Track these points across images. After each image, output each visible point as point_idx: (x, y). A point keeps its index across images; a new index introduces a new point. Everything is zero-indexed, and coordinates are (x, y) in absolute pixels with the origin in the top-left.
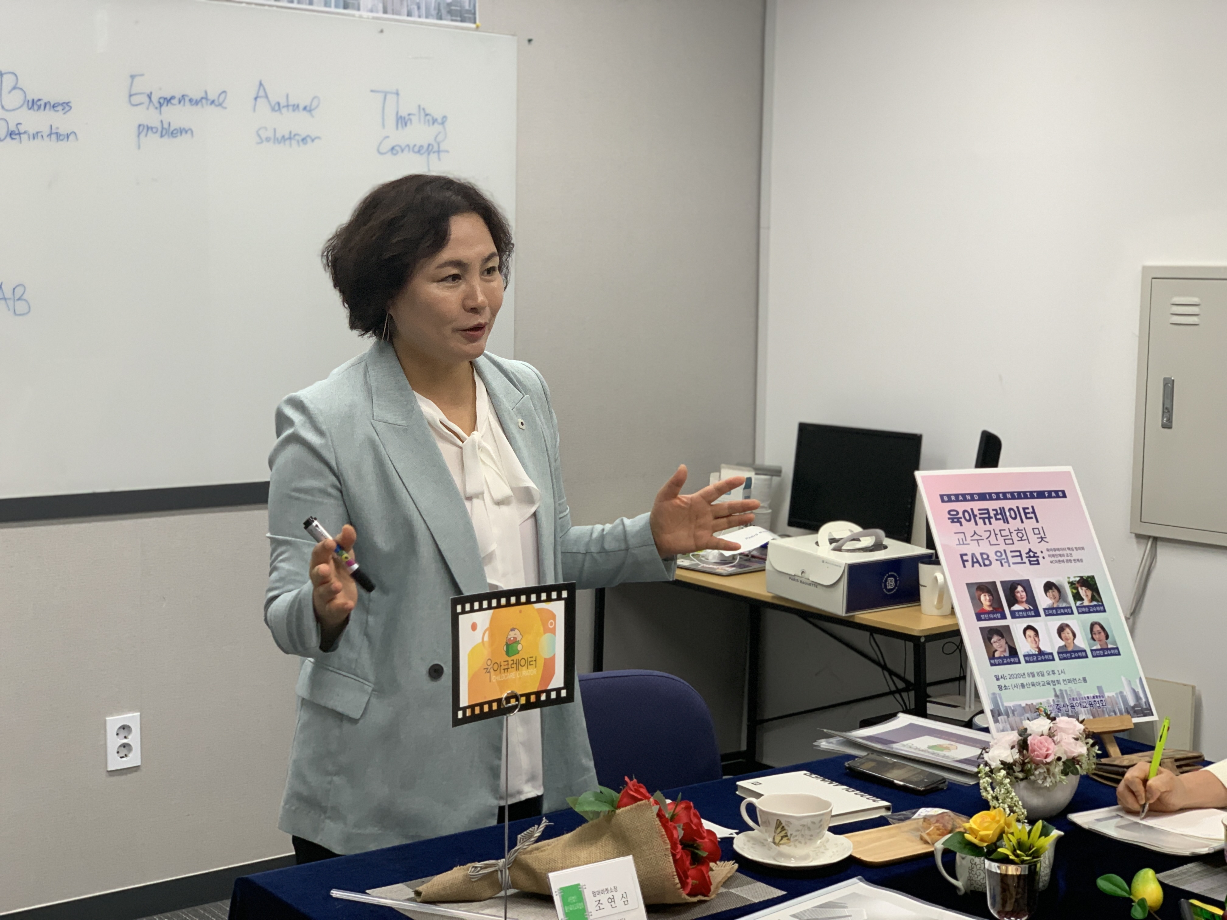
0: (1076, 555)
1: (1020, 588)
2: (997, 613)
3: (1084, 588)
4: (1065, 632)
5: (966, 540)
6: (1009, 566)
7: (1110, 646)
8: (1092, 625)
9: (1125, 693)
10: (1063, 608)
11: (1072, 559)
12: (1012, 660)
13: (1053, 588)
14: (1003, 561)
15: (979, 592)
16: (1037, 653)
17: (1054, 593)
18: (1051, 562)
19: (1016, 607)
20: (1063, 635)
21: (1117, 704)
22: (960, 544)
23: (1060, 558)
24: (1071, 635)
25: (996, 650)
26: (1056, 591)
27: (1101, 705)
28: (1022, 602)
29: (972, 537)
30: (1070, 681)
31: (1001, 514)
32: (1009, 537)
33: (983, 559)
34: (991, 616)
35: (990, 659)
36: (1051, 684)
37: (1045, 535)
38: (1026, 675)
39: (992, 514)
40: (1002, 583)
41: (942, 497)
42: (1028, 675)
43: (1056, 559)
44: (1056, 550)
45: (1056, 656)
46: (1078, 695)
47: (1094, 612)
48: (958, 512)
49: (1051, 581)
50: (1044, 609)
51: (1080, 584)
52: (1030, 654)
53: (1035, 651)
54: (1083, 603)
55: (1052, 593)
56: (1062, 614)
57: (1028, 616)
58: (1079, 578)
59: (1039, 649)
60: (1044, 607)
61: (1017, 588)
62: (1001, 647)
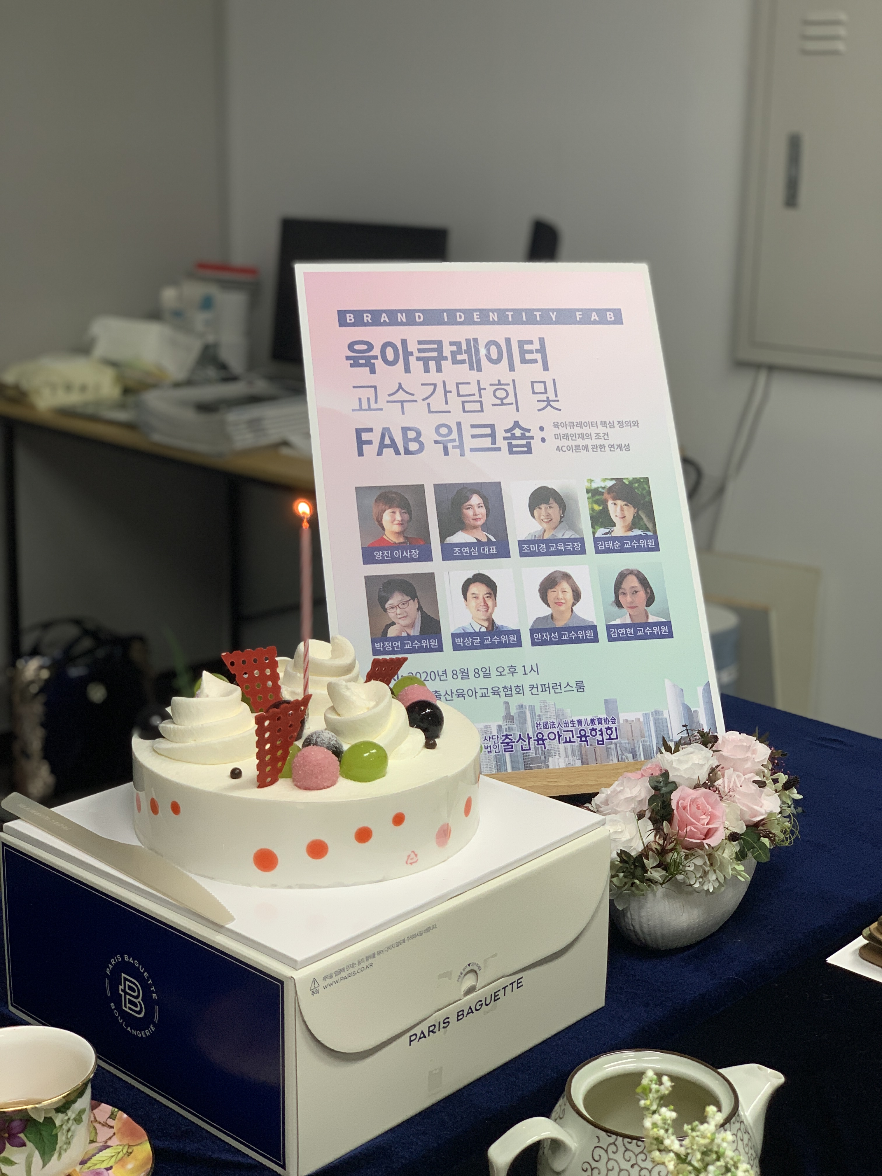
1: (475, 500)
2: (411, 548)
3: (619, 502)
4: (558, 588)
5: (376, 402)
6: (462, 455)
7: (652, 619)
8: (622, 577)
9: (666, 715)
10: (565, 541)
11: (606, 442)
12: (425, 643)
13: (551, 501)
14: (450, 446)
15: (382, 506)
16: (483, 630)
17: (550, 511)
18: (558, 449)
19: (460, 537)
20: (551, 595)
21: (643, 736)
22: (361, 409)
23: (580, 442)
24: (569, 595)
25: (393, 624)
26: (555, 506)
27: (606, 737)
28: (475, 527)
29: (389, 395)
30: (545, 688)
31: (468, 351)
32: (476, 398)
33: (406, 440)
34: (397, 554)
35: (374, 641)
36: (502, 694)
37: (556, 396)
38: (450, 674)
39: (447, 352)
40: (438, 488)
41: (342, 315)
42: (454, 673)
43: (570, 443)
44: (574, 426)
45: (526, 638)
46: (557, 716)
47: (632, 550)
48: (370, 347)
49: (550, 487)
50: (521, 543)
51: (612, 494)
52: (469, 631)
53: (480, 626)
54: (612, 531)
55: (546, 511)
56: (559, 553)
57: (481, 556)
58: (614, 482)
59: (492, 622)
60: (522, 538)
61: (468, 499)
62: (405, 617)
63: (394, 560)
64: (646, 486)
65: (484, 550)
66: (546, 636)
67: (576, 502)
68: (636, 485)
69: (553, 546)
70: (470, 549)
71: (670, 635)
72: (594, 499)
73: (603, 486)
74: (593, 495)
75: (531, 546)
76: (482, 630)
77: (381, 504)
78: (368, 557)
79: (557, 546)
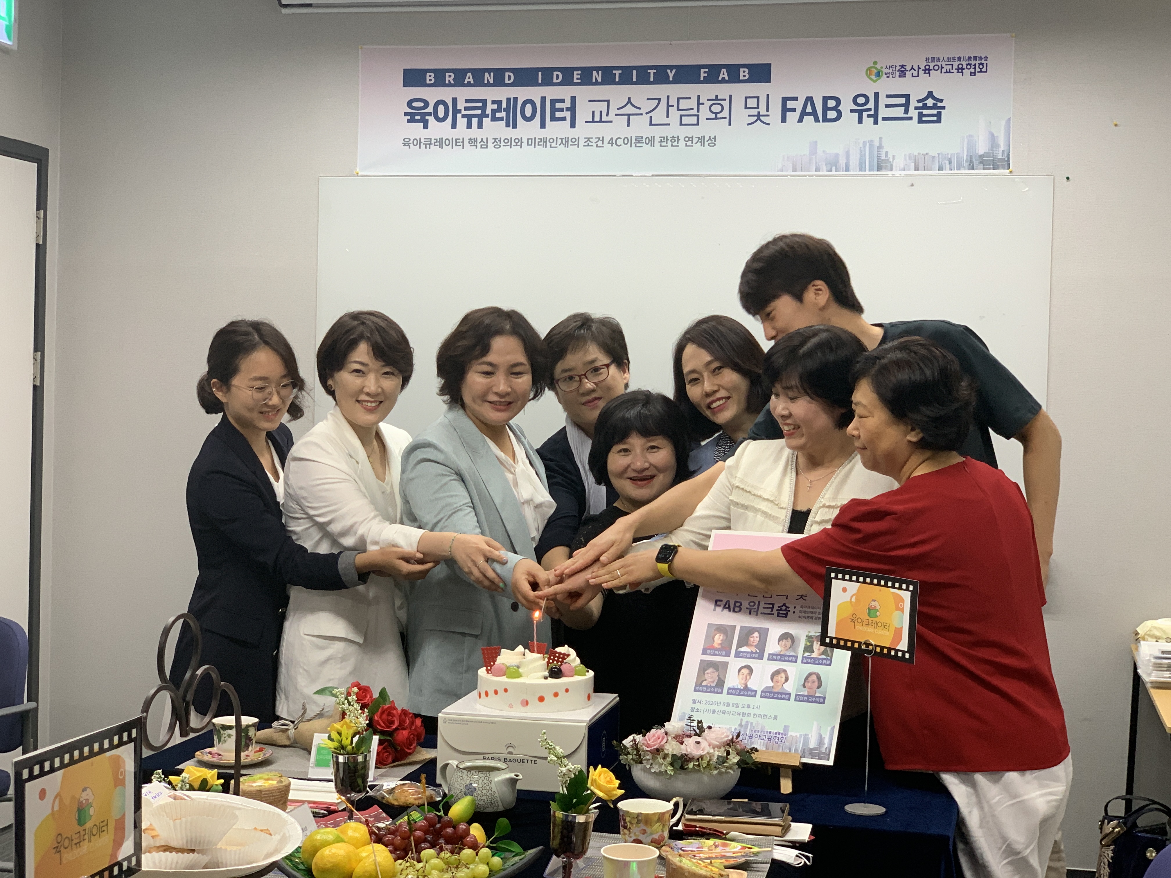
1: (756, 634)
2: (723, 650)
4: (779, 676)
6: (756, 615)
7: (817, 695)
8: (810, 674)
9: (810, 736)
10: (789, 656)
12: (716, 690)
13: (789, 638)
14: (752, 611)
16: (742, 688)
17: (787, 642)
18: (799, 617)
19: (744, 649)
20: (775, 678)
21: (796, 743)
24: (783, 679)
25: (705, 680)
26: (790, 641)
27: (780, 740)
28: (752, 646)
30: (760, 716)
33: (735, 606)
34: (717, 652)
35: (696, 686)
36: (741, 715)
38: (722, 704)
42: (724, 704)
43: (806, 615)
45: (759, 694)
46: (761, 728)
47: (818, 664)
50: (770, 654)
51: (817, 639)
52: (736, 688)
53: (741, 686)
54: (812, 655)
55: (785, 642)
56: (785, 661)
57: (751, 658)
59: (746, 685)
60: (771, 652)
61: (753, 634)
62: (711, 678)
66: (768, 695)
67: (799, 640)
71: (823, 703)
77: (717, 631)
78: (704, 652)
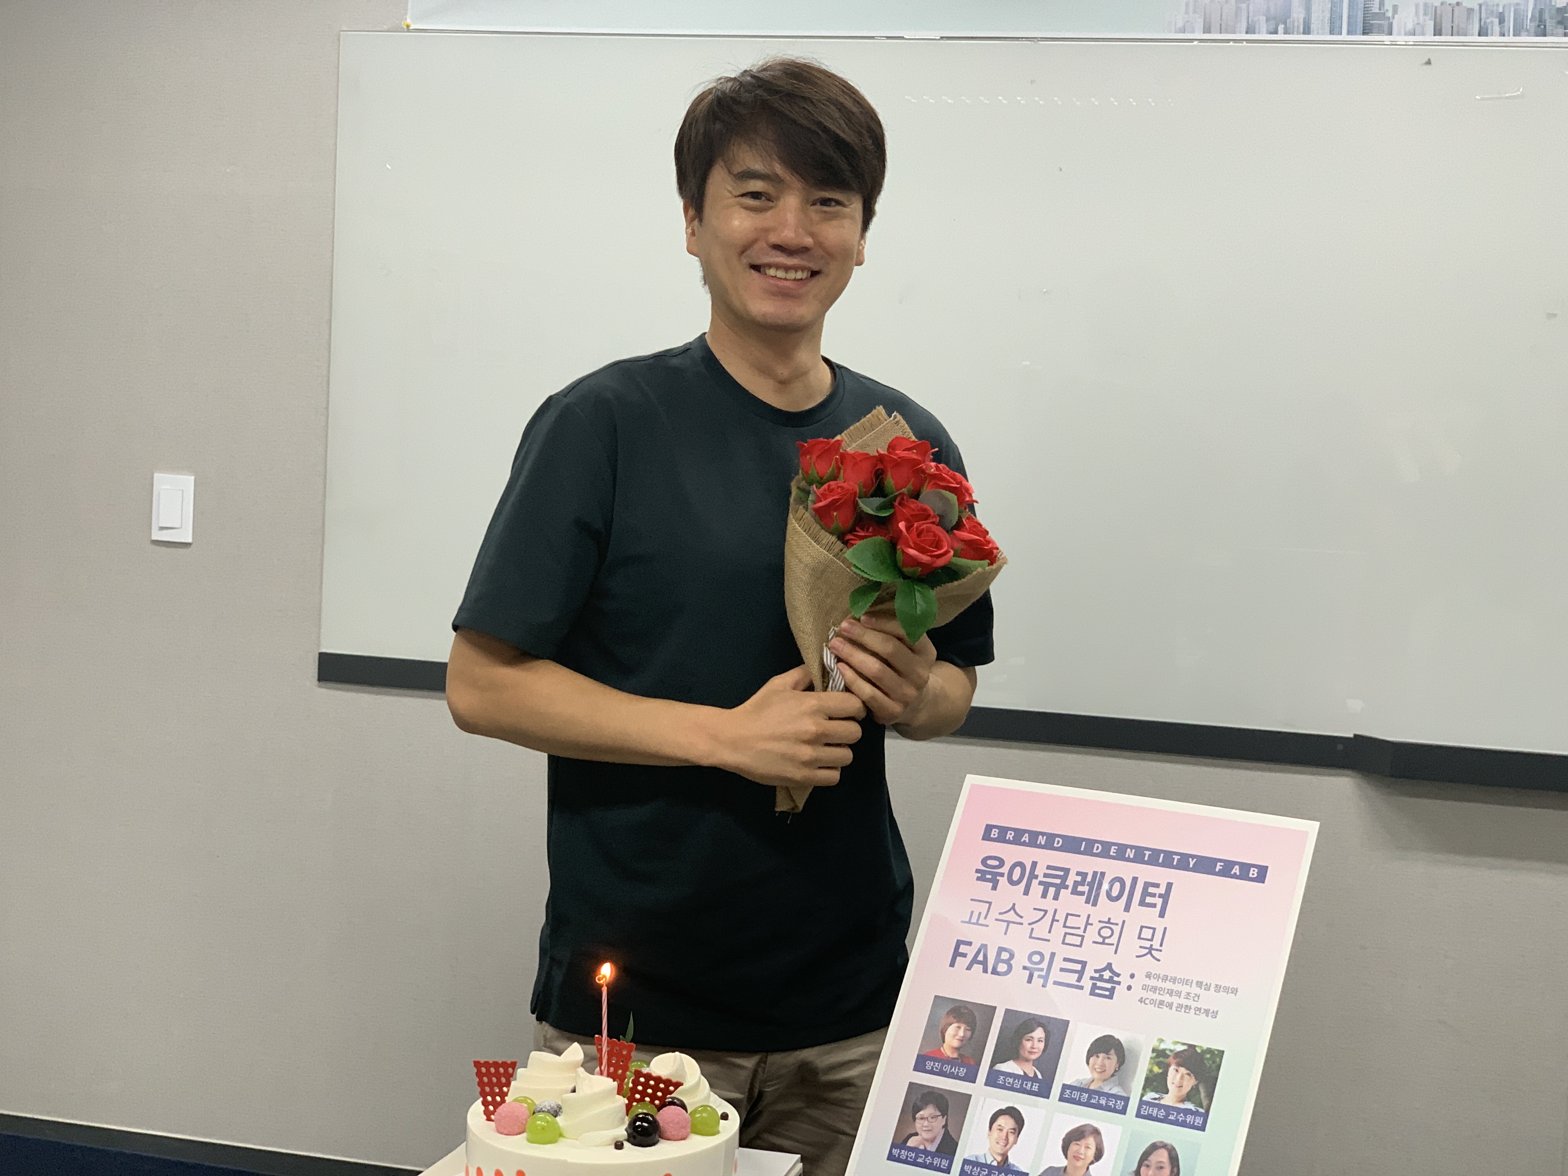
0: (1208, 1000)
2: (961, 1066)
3: (1183, 1070)
4: (1083, 1142)
5: (986, 918)
10: (1109, 1096)
11: (1194, 1005)
12: (936, 1161)
13: (1112, 1052)
14: (1036, 974)
15: (951, 1019)
16: (995, 1164)
17: (1107, 1062)
18: (1141, 1001)
19: (1010, 1067)
20: (1073, 1148)
22: (969, 922)
23: (1167, 998)
24: (1091, 1153)
25: (916, 1134)
26: (1114, 1058)
28: (1027, 1060)
29: (1000, 914)
31: (1091, 885)
32: (1080, 932)
34: (947, 1068)
35: (893, 1146)
37: (1161, 945)
39: (1070, 882)
40: (1009, 1014)
41: (989, 828)
43: (1157, 997)
44: (1167, 979)
47: (1175, 1123)
48: (1002, 863)
49: (1116, 1037)
50: (1065, 1087)
51: (1178, 1060)
52: (981, 1161)
53: (993, 1159)
54: (1162, 1098)
55: (1103, 1060)
56: (1098, 1107)
57: (1021, 1090)
58: (1185, 1047)
59: (1005, 1158)
60: (1068, 1083)
61: (1032, 1031)
62: (929, 1130)
63: (941, 1073)
64: (1218, 1060)
65: (1026, 1085)
67: (1137, 1059)
68: (1208, 1056)
69: (1096, 1098)
70: (1014, 1080)
72: (1157, 1060)
73: (1172, 1048)
74: (1157, 1056)
75: (1074, 1092)
76: (993, 1164)
77: (951, 1017)
78: (920, 1066)
79: (1099, 1099)
